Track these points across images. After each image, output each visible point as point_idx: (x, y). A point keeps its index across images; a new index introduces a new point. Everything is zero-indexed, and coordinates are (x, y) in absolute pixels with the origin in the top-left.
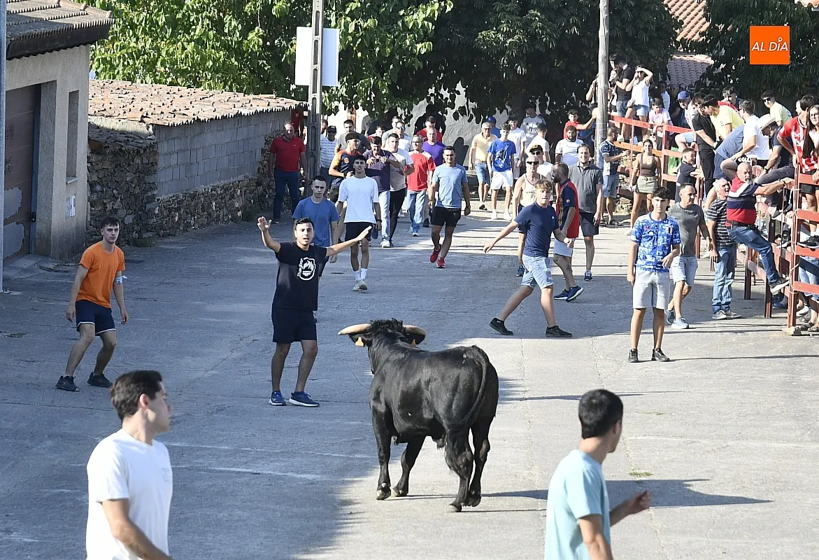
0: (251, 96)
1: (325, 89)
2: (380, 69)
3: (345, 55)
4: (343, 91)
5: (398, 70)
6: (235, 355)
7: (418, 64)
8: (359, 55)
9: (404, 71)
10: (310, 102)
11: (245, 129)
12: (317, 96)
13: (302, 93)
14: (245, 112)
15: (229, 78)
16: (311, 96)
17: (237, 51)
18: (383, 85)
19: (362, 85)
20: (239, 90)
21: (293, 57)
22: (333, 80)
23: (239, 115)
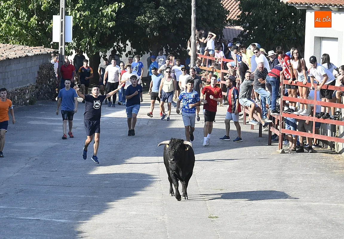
0: (32, 47)
1: (67, 44)
2: (92, 35)
3: (76, 28)
4: (75, 44)
5: (100, 35)
6: (27, 166)
7: (109, 32)
8: (82, 28)
9: (102, 35)
10: (59, 50)
11: (30, 63)
12: (63, 47)
13: (56, 45)
14: (30, 54)
15: (22, 39)
16: (60, 47)
17: (25, 26)
18: (93, 42)
19: (83, 42)
20: (27, 45)
21: (51, 29)
22: (70, 39)
23: (27, 56)
